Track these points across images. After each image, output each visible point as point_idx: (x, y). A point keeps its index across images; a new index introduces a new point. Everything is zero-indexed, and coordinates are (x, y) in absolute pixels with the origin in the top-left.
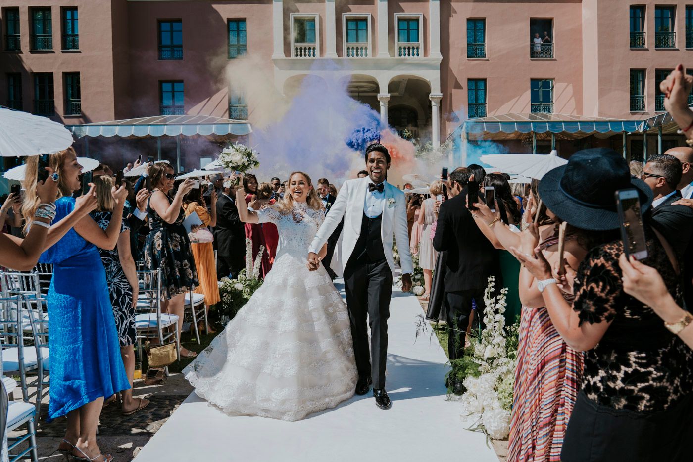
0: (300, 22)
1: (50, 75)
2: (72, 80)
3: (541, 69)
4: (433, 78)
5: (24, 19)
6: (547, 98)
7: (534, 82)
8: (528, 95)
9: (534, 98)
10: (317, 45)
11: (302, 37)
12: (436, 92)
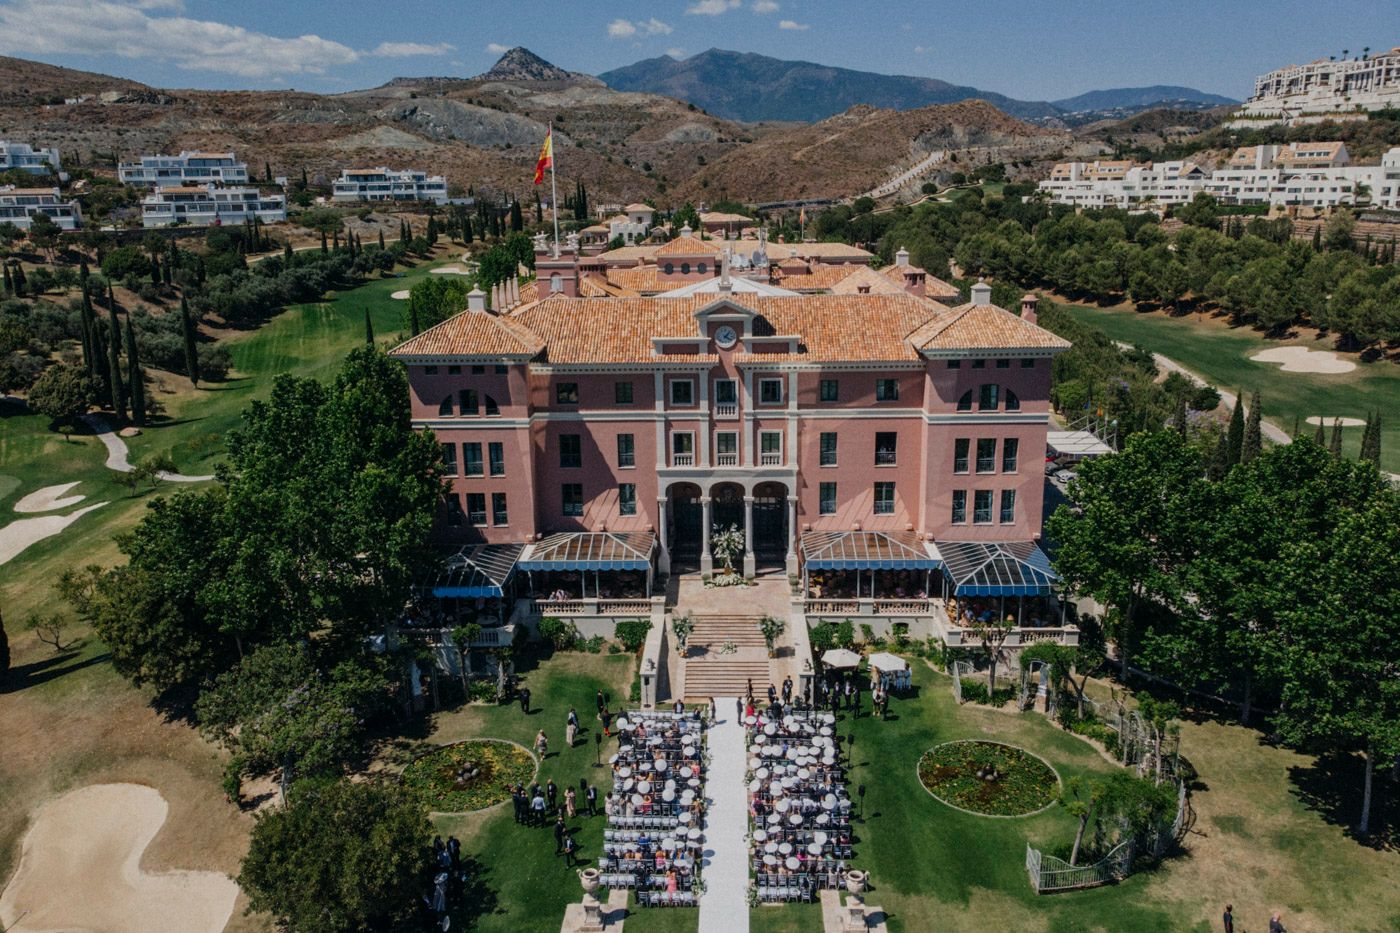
0: (679, 438)
1: (482, 496)
2: (500, 500)
3: (885, 473)
4: (791, 483)
5: (459, 452)
6: (890, 496)
7: (878, 486)
8: (872, 495)
9: (878, 497)
10: (693, 454)
11: (679, 447)
12: (792, 497)
